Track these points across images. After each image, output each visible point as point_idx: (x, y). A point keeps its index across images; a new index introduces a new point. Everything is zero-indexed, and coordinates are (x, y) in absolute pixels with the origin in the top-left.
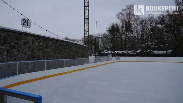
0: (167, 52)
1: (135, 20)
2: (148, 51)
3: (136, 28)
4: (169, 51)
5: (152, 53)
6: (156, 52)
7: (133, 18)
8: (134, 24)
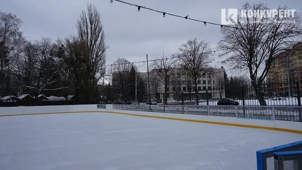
0: (67, 98)
1: (16, 42)
2: (39, 97)
3: (17, 56)
4: (70, 97)
5: (45, 100)
6: (51, 98)
7: (12, 39)
8: (13, 48)
